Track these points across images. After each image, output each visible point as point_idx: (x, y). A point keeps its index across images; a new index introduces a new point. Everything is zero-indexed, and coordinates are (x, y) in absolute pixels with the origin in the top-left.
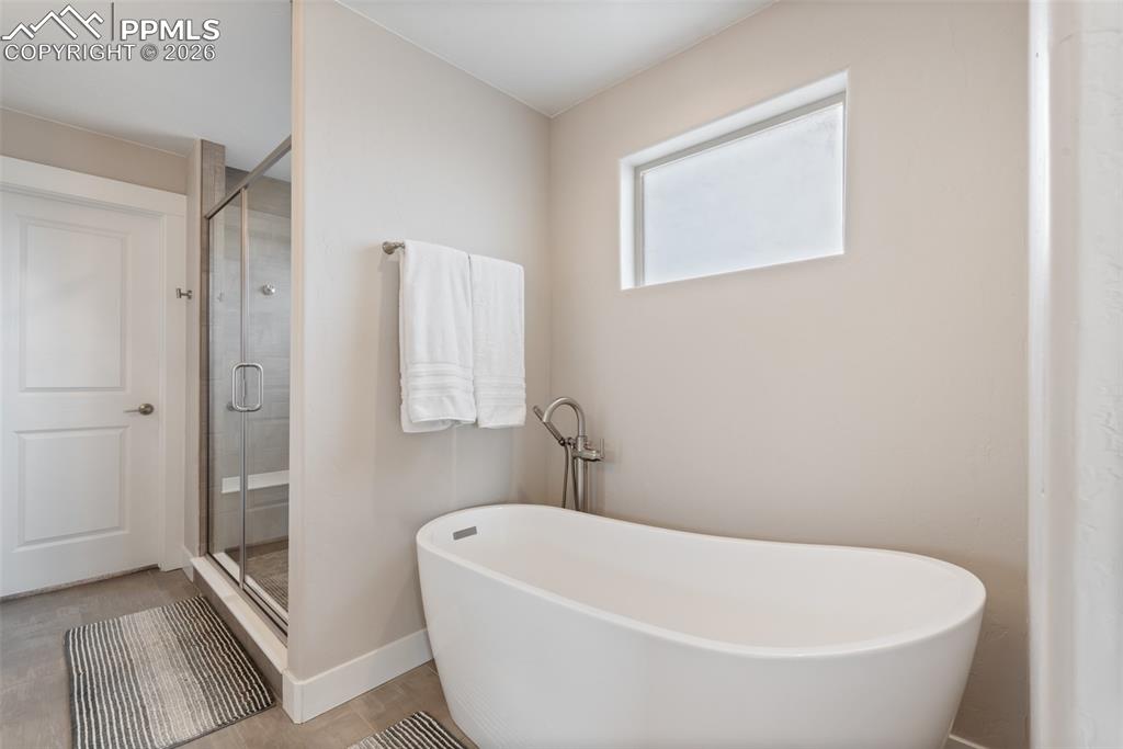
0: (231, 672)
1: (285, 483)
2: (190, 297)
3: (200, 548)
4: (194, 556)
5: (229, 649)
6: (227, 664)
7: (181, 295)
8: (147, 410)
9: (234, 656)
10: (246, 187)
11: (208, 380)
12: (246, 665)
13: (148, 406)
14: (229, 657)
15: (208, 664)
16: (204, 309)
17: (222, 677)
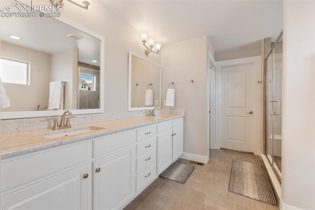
0: (266, 189)
1: (281, 139)
2: (261, 83)
3: (263, 152)
4: (262, 154)
5: (267, 183)
6: (266, 186)
7: (259, 82)
8: (251, 113)
9: (268, 185)
10: (274, 48)
11: (266, 105)
12: (271, 190)
13: (251, 112)
14: (266, 185)
15: (260, 183)
16: (265, 86)
17: (263, 189)
